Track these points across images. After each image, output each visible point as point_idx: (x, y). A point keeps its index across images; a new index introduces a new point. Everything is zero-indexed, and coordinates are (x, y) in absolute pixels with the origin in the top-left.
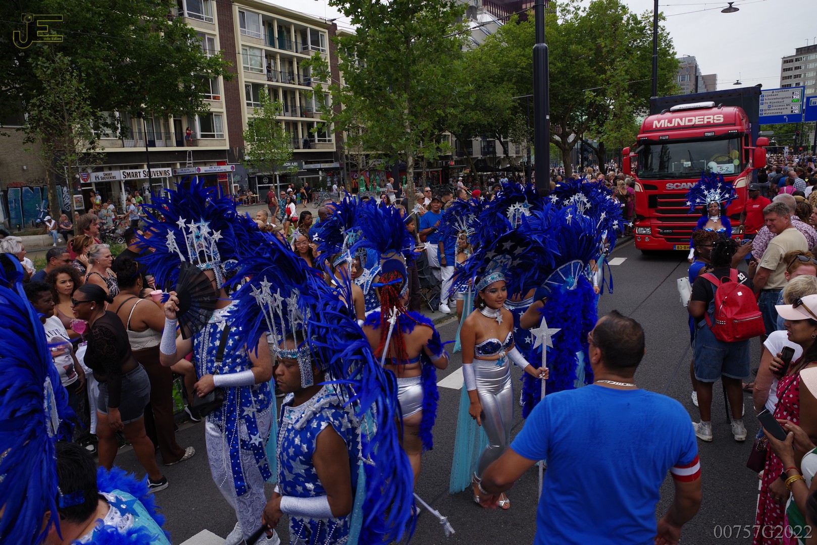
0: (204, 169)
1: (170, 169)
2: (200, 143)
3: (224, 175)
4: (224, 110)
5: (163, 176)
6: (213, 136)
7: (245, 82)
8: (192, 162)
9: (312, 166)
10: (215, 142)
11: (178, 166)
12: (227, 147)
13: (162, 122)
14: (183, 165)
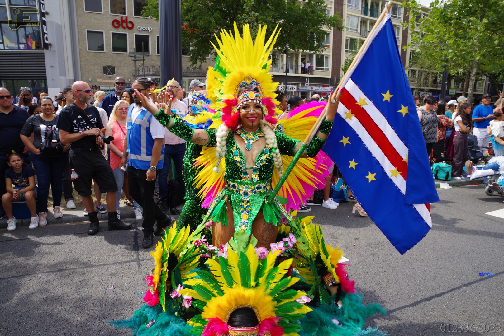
0: (315, 88)
1: (296, 86)
2: (315, 73)
3: (326, 93)
4: (331, 54)
5: (292, 90)
6: (322, 69)
7: (346, 37)
8: (308, 83)
10: (323, 73)
11: (300, 85)
12: (330, 77)
13: (295, 59)
14: (303, 85)
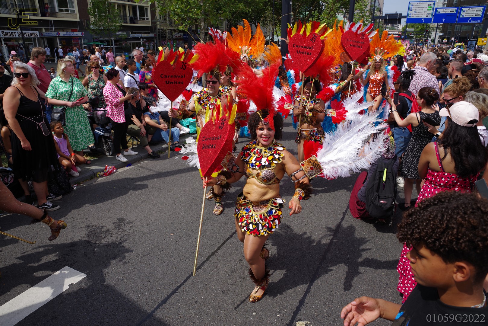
0: (62, 34)
1: (37, 32)
2: (58, 15)
3: (76, 38)
5: (34, 37)
6: (67, 11)
8: (53, 28)
9: (136, 35)
10: (69, 15)
11: (44, 30)
12: (78, 19)
14: (47, 30)
